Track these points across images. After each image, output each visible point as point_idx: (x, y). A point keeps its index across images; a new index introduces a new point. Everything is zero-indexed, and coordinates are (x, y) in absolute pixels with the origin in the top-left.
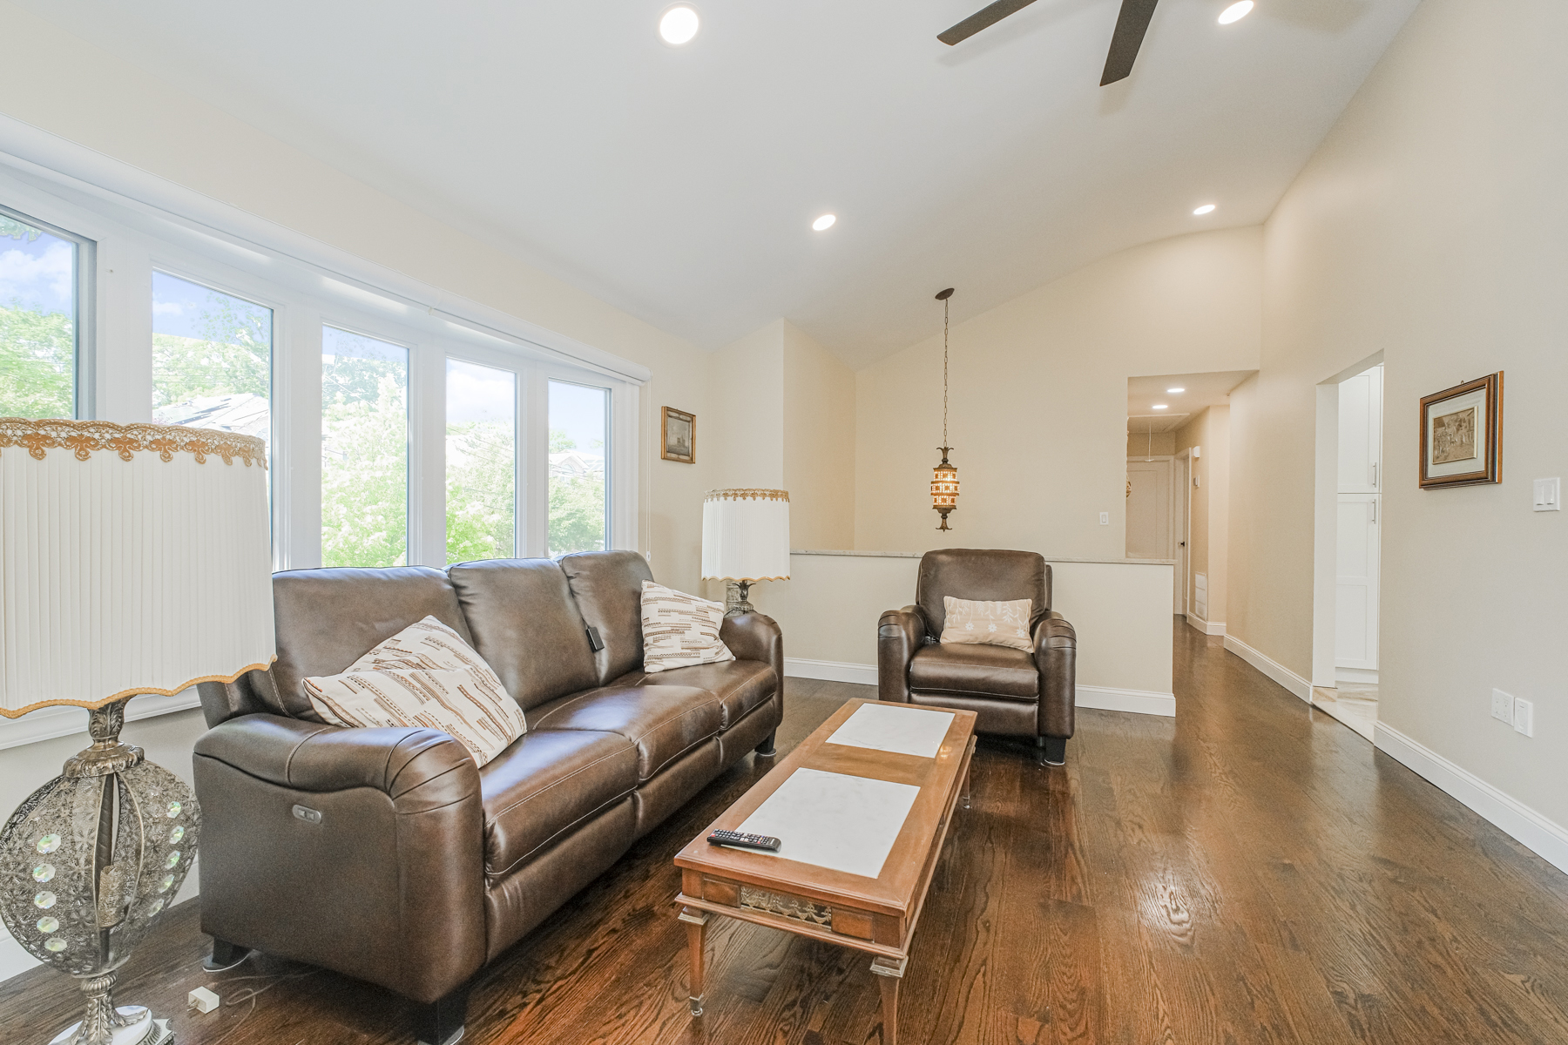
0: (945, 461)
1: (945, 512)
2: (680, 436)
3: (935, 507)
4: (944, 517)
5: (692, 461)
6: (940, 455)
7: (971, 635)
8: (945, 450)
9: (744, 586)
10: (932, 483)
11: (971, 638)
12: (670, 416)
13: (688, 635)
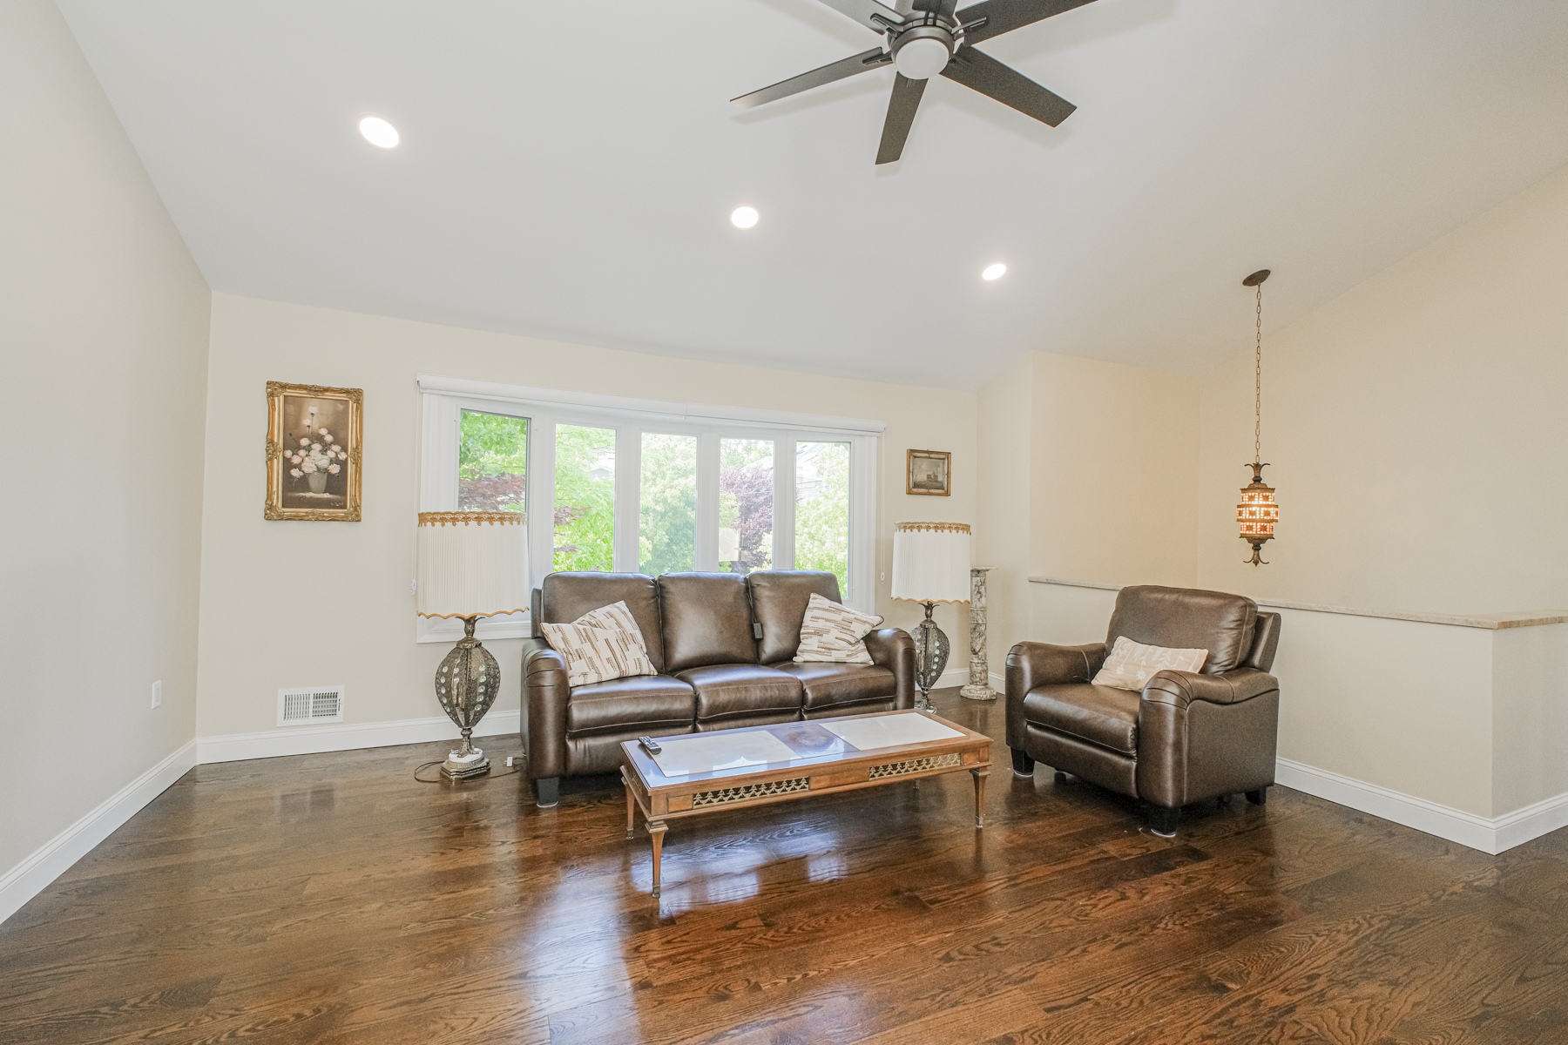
0: (1257, 480)
1: (1257, 543)
2: (930, 473)
3: (1242, 536)
4: (1257, 548)
5: (947, 494)
6: (1251, 473)
7: (1120, 680)
8: (1257, 467)
9: (929, 607)
10: (1239, 506)
11: (1121, 683)
12: (915, 457)
13: (825, 638)
